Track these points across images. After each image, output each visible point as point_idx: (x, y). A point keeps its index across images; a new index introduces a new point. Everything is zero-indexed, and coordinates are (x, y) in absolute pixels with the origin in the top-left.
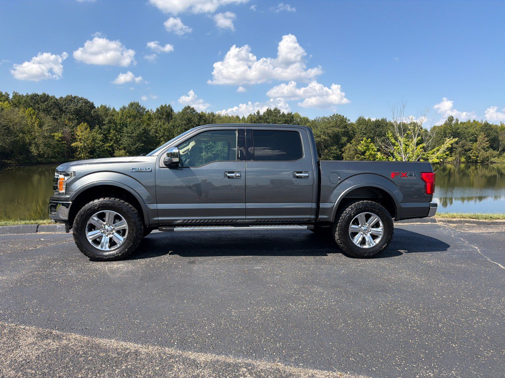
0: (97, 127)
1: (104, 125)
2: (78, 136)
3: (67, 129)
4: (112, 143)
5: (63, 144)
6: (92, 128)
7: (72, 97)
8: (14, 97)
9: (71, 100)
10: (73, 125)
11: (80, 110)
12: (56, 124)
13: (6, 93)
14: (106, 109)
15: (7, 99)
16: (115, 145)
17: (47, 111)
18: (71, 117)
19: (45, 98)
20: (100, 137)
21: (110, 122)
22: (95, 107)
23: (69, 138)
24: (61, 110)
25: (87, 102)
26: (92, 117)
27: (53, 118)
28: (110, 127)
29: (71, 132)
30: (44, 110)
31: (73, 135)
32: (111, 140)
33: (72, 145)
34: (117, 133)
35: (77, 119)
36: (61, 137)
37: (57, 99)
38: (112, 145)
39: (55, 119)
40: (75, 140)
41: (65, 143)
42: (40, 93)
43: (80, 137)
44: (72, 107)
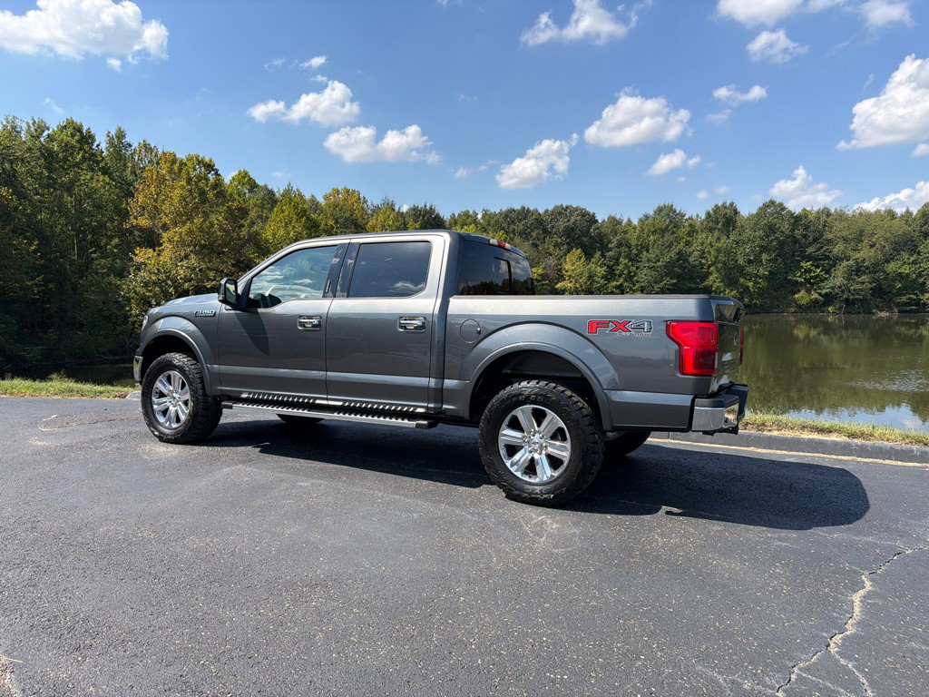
0: (598, 254)
1: (610, 250)
2: (567, 271)
3: (552, 261)
4: (621, 280)
5: (543, 285)
6: (588, 255)
7: (563, 208)
8: (483, 217)
9: (561, 212)
10: (561, 253)
11: (572, 229)
12: (535, 254)
13: (474, 212)
14: (614, 222)
15: (475, 221)
16: (626, 284)
17: (525, 235)
18: (559, 240)
19: (525, 213)
20: (601, 271)
21: (620, 245)
22: (597, 221)
23: (552, 274)
24: (545, 231)
25: (584, 214)
26: (592, 238)
27: (533, 244)
28: (620, 253)
29: (556, 265)
30: (521, 234)
31: (560, 270)
32: (620, 276)
33: (557, 286)
34: (630, 263)
35: (568, 244)
36: (541, 275)
37: (539, 214)
38: (621, 285)
39: (535, 245)
40: (561, 278)
41: (546, 284)
42: (517, 207)
43: (569, 274)
44: (562, 224)
